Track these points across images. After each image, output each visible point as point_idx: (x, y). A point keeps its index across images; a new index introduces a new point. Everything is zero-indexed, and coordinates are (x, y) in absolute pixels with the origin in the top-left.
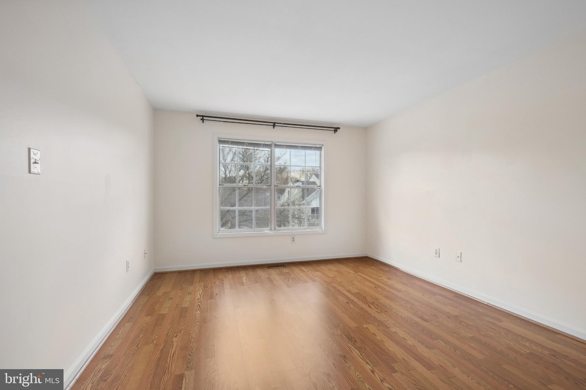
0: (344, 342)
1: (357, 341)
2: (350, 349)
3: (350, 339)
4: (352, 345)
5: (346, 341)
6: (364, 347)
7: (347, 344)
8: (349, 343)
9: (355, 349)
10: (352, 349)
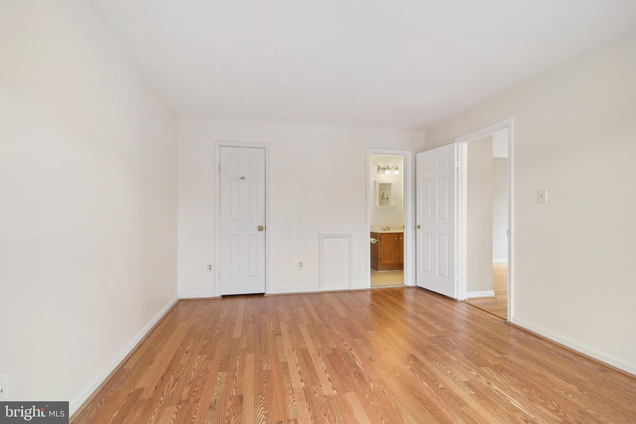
0: (369, 373)
1: (354, 374)
2: (364, 366)
3: (360, 376)
4: (360, 369)
5: (366, 374)
6: (349, 367)
7: (366, 371)
8: (363, 372)
9: (358, 365)
10: (362, 365)
